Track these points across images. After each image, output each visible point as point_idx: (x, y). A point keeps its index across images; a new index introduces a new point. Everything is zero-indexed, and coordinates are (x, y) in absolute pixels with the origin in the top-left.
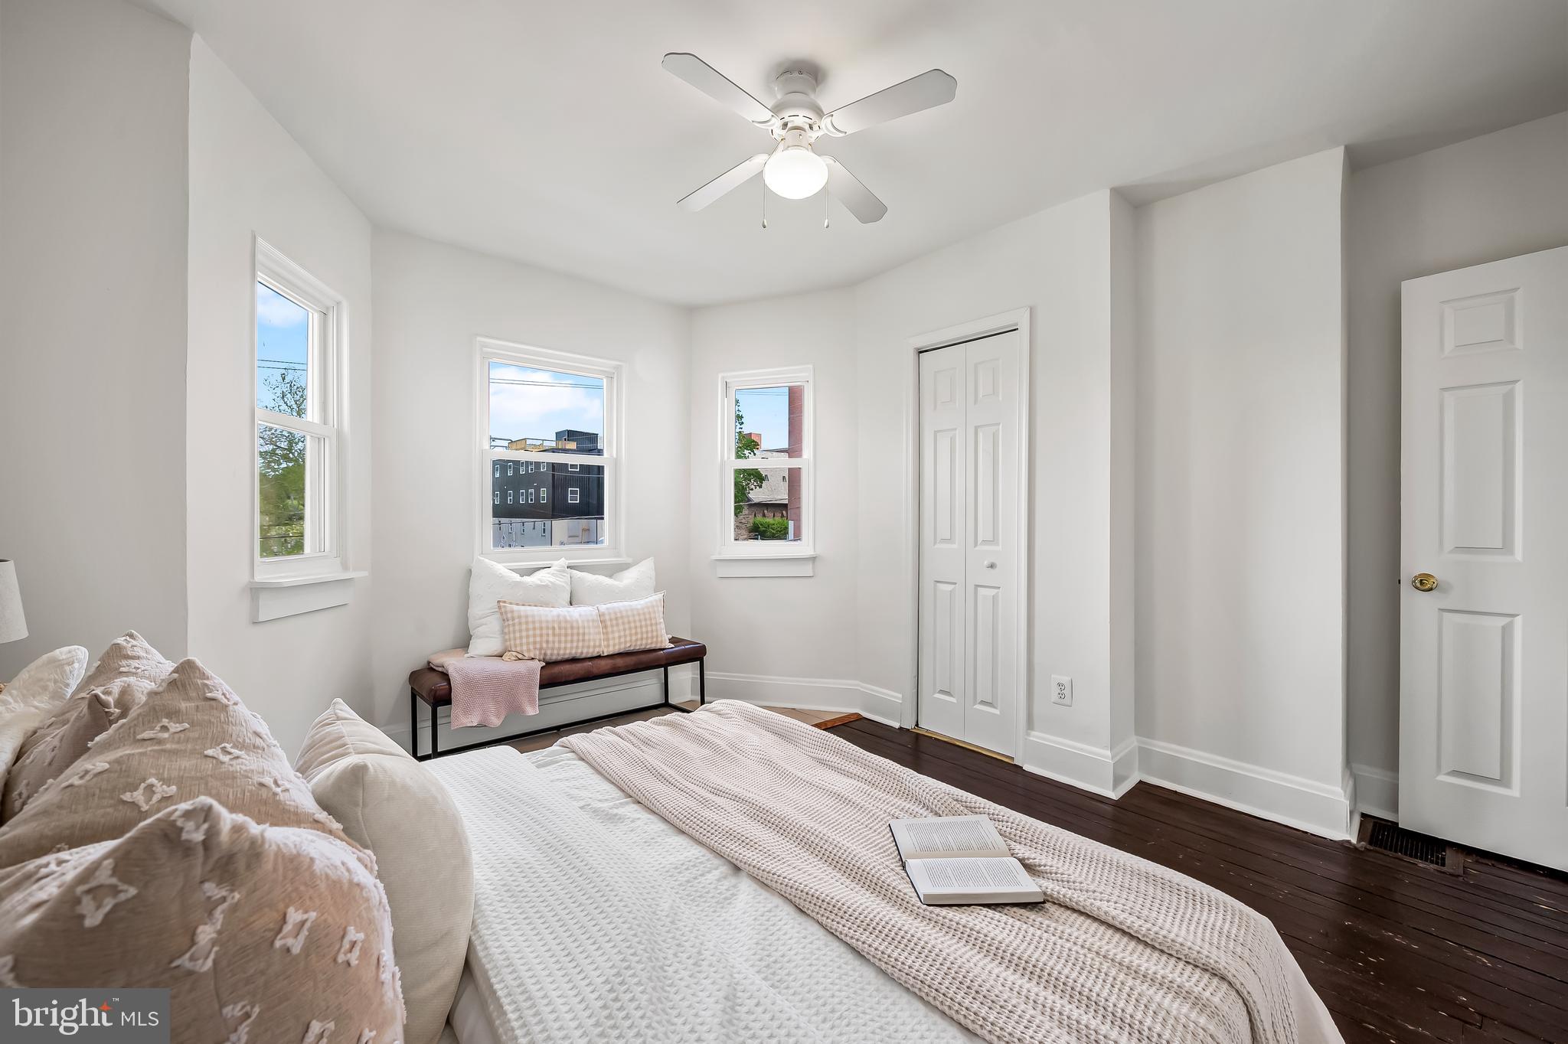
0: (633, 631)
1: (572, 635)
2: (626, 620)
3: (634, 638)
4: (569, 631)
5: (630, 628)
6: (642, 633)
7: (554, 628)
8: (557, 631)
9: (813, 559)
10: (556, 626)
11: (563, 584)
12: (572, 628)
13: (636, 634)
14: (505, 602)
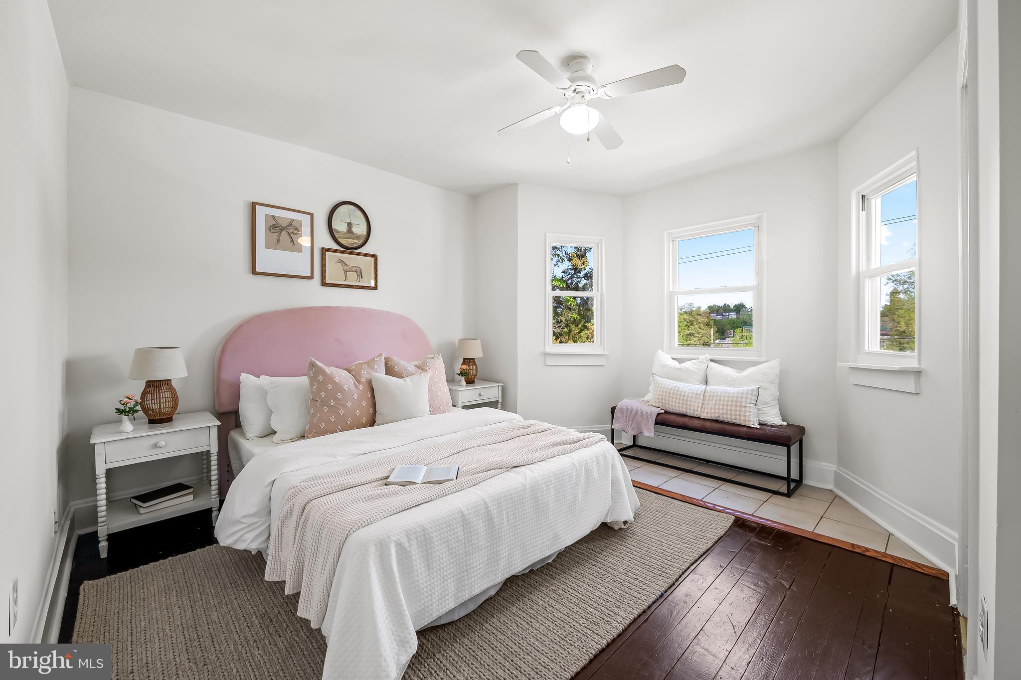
0: (721, 407)
1: (679, 399)
2: (718, 398)
3: (721, 412)
4: (678, 397)
5: (719, 405)
6: (727, 410)
7: (670, 393)
8: (671, 395)
9: (918, 373)
10: (672, 392)
11: (695, 370)
12: (680, 395)
13: (723, 409)
14: (655, 374)
